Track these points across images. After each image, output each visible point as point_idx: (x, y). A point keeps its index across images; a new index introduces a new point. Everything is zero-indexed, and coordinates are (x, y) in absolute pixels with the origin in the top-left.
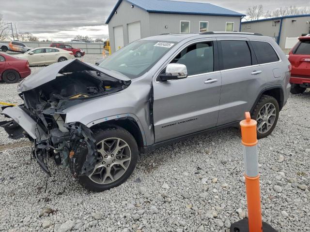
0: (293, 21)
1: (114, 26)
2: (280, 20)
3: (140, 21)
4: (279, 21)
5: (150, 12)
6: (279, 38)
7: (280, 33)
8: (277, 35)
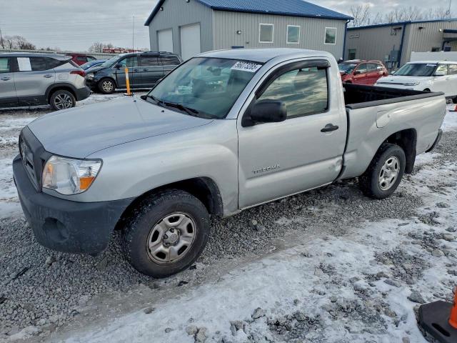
0: (420, 28)
1: (158, 29)
2: (402, 27)
3: (199, 23)
4: (400, 28)
5: (216, 9)
6: (400, 53)
7: (401, 46)
8: (397, 48)
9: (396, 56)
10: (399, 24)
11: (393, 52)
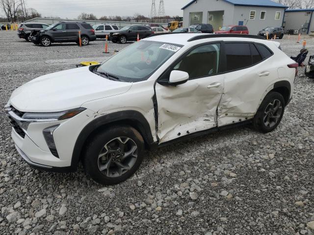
4: (310, 13)
5: (236, 5)
6: (309, 24)
7: (310, 21)
8: (308, 22)
9: (308, 25)
10: (309, 10)
11: (306, 23)
